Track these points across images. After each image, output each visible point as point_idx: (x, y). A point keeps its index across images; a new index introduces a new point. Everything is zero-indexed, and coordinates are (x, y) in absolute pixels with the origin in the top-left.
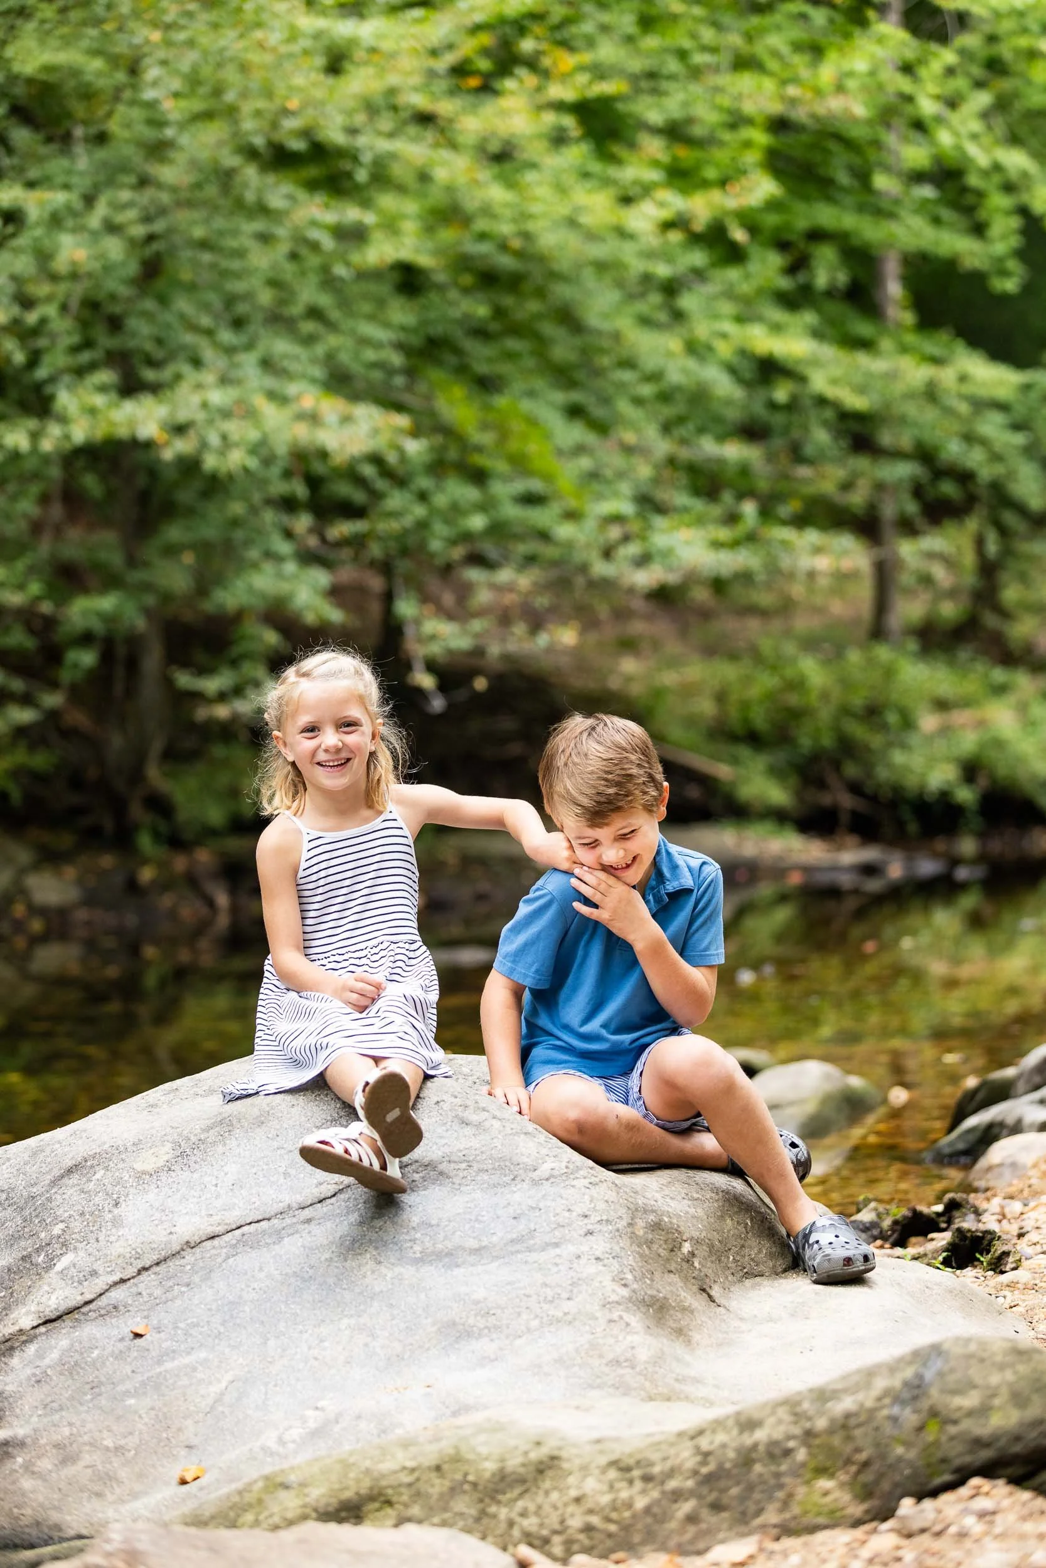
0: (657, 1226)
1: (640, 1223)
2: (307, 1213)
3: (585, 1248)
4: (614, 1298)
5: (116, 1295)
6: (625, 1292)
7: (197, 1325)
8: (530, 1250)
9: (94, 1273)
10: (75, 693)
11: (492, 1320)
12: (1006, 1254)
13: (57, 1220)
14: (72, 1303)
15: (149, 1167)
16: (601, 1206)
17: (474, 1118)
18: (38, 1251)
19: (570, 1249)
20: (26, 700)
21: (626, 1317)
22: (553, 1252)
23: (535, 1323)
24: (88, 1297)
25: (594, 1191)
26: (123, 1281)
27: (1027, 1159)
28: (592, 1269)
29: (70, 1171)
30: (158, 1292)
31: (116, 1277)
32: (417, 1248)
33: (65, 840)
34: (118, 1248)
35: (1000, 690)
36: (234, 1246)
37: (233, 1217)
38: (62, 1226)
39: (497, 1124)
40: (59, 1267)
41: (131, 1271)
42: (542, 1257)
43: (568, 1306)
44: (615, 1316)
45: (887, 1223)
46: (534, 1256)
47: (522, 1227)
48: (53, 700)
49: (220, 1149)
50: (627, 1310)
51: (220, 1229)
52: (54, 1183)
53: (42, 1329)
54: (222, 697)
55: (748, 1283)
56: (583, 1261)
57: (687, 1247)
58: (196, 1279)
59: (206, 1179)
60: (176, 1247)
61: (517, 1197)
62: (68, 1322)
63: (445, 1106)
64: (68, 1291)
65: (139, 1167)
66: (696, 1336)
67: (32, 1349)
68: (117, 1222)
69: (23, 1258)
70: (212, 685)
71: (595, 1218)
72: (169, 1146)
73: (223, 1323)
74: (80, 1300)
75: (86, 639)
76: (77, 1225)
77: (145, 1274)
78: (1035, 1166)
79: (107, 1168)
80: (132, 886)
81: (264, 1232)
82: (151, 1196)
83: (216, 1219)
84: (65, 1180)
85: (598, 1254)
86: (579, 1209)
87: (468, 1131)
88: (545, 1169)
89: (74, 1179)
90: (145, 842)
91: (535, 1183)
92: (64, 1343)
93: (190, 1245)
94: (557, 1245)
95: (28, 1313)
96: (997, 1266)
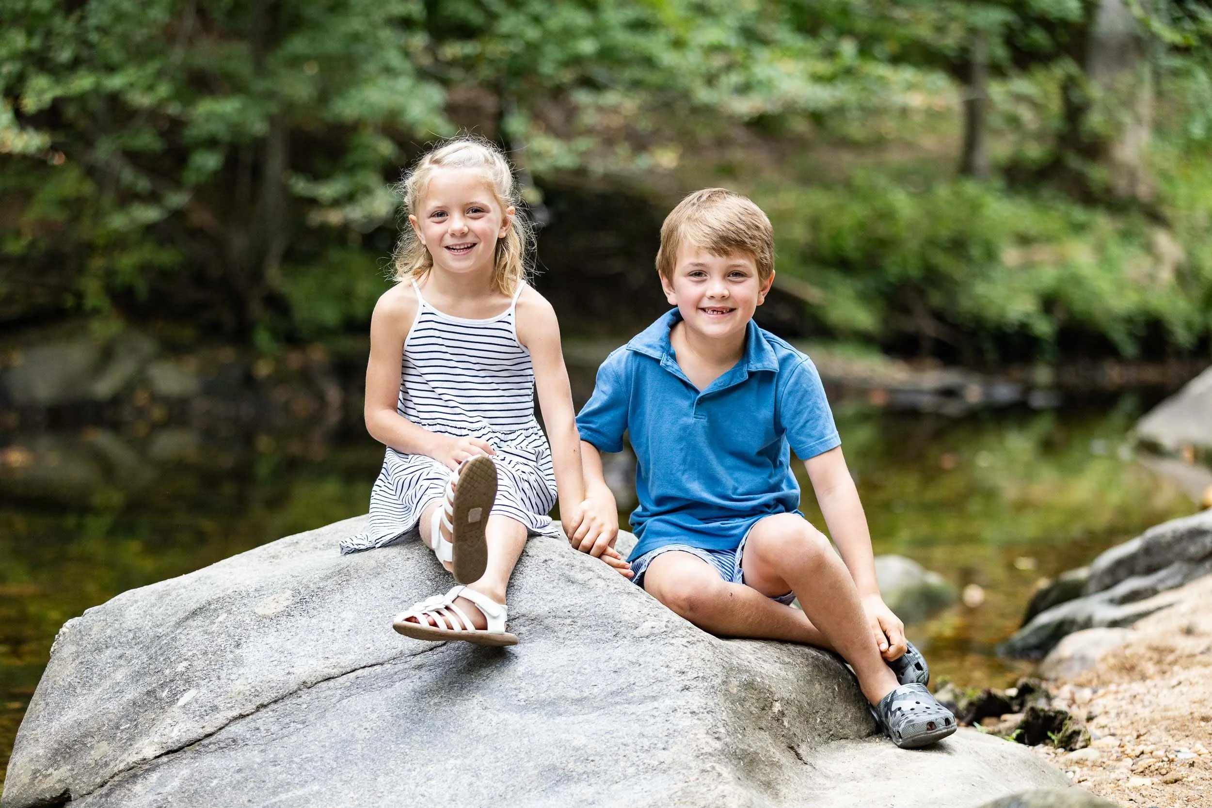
0: (749, 686)
1: (734, 682)
2: (418, 660)
3: (681, 702)
4: (707, 749)
5: (236, 729)
6: (718, 745)
7: (311, 760)
8: (629, 702)
9: (215, 708)
10: (200, 192)
11: (591, 766)
12: (1077, 733)
13: (181, 658)
14: (193, 736)
15: (269, 612)
16: (698, 663)
17: (580, 577)
18: (162, 686)
19: (666, 703)
20: (153, 198)
21: (718, 767)
22: (651, 705)
23: (631, 771)
24: (209, 730)
25: (691, 650)
26: (242, 716)
27: (1096, 653)
28: (687, 722)
29: (194, 614)
30: (275, 728)
31: (235, 713)
32: (522, 696)
33: (187, 333)
34: (239, 686)
35: (1079, 229)
36: (348, 688)
37: (348, 660)
38: (185, 664)
39: (601, 583)
40: (182, 702)
41: (250, 708)
42: (641, 709)
43: (662, 755)
44: (708, 766)
45: (962, 704)
46: (632, 708)
47: (622, 680)
48: (177, 199)
49: (338, 597)
50: (719, 761)
51: (336, 671)
52: (178, 624)
53: (165, 759)
54: (337, 203)
55: (834, 744)
56: (679, 714)
57: (777, 707)
58: (312, 717)
59: (324, 624)
60: (293, 686)
61: (619, 652)
62: (189, 753)
63: (553, 565)
64: (190, 724)
65: (260, 611)
66: (783, 790)
67: (154, 777)
68: (238, 662)
69: (148, 693)
70: (328, 190)
71: (691, 674)
72: (289, 593)
73: (336, 759)
74: (201, 732)
75: (211, 143)
76: (199, 664)
77: (263, 711)
78: (1104, 659)
79: (229, 612)
80: (249, 380)
81: (377, 676)
82: (271, 639)
83: (333, 661)
84: (190, 622)
85: (694, 708)
86: (676, 666)
87: (574, 589)
88: (645, 628)
89: (199, 621)
90: (263, 339)
91: (637, 640)
92: (185, 772)
93: (307, 686)
94: (654, 698)
95: (151, 743)
96: (1068, 744)
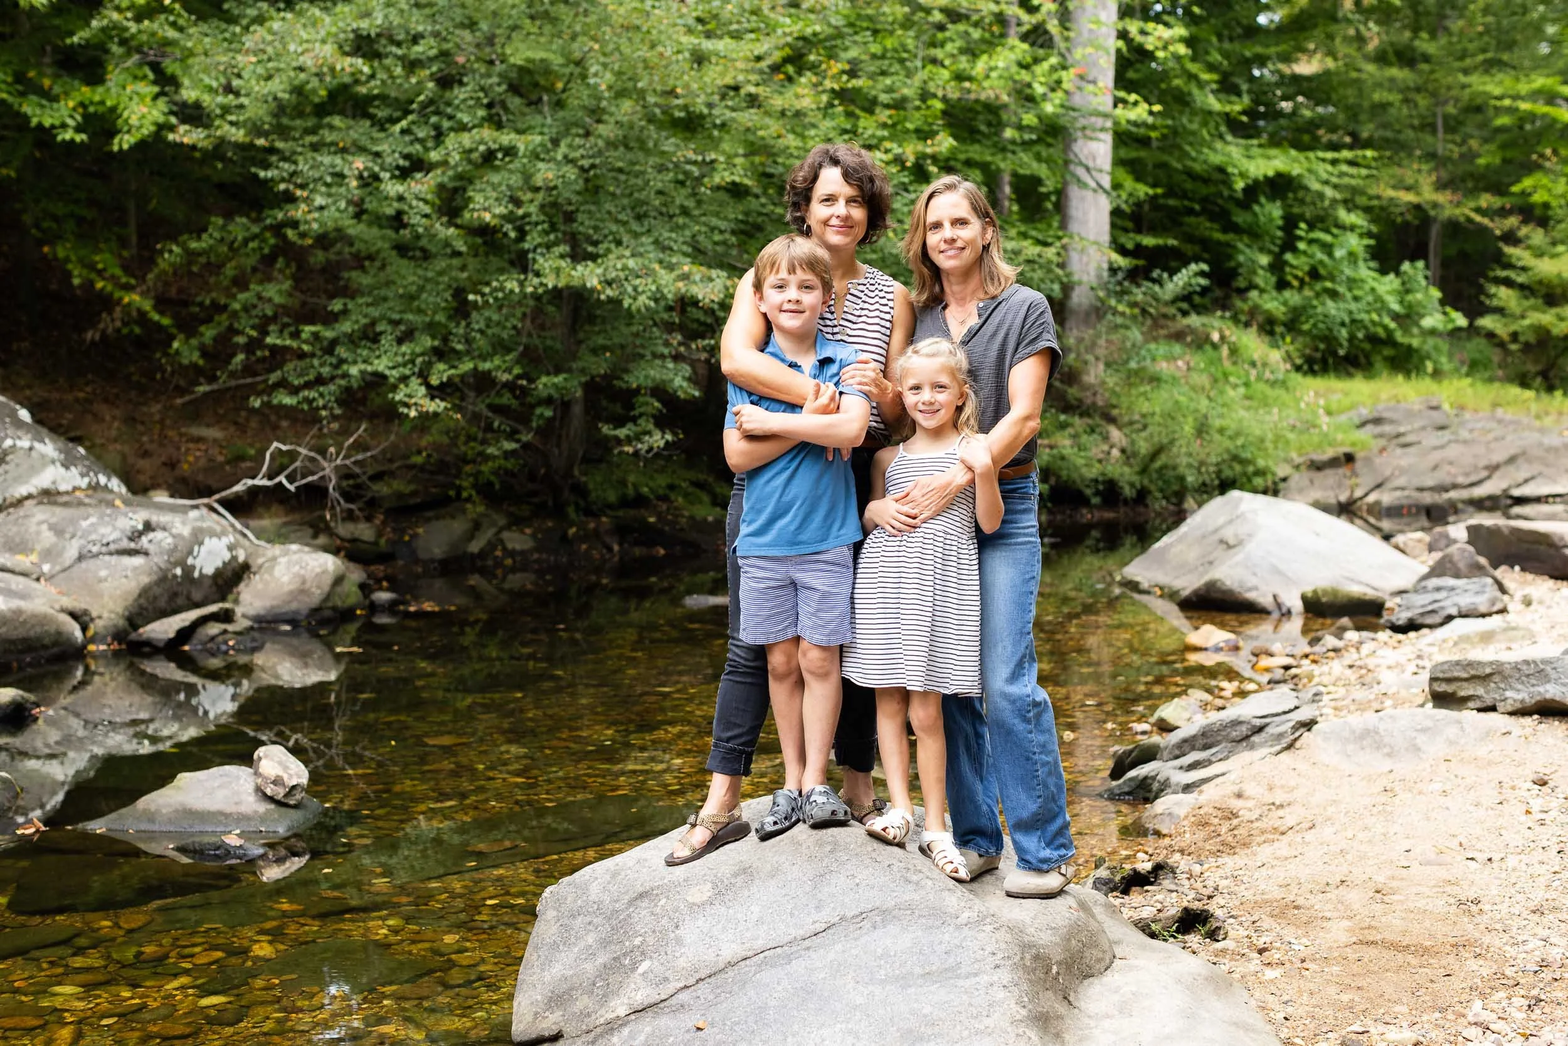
0: (1036, 957)
1: (1028, 956)
2: (807, 943)
3: (995, 978)
4: (1018, 1017)
5: (683, 997)
6: (1024, 1012)
7: (738, 1023)
8: (958, 977)
9: (666, 979)
10: (539, 431)
11: (937, 1029)
12: (1218, 928)
13: (637, 934)
14: (652, 1001)
15: (698, 900)
16: (1003, 946)
17: (915, 878)
18: (625, 955)
19: (985, 979)
20: (512, 435)
21: (1028, 1032)
22: (974, 980)
23: (966, 1033)
24: (663, 997)
25: (998, 935)
26: (686, 987)
27: (1182, 812)
28: (1001, 994)
29: (641, 896)
30: (711, 997)
31: (682, 985)
32: (883, 972)
33: (525, 511)
34: (682, 962)
36: (760, 966)
37: (759, 944)
38: (640, 939)
39: (930, 883)
40: (641, 970)
41: (692, 981)
42: (968, 983)
43: (988, 1022)
44: (1020, 1031)
45: (1118, 878)
46: (961, 983)
47: (951, 961)
48: (527, 437)
49: (746, 893)
50: (1027, 1026)
51: (750, 953)
52: (631, 902)
53: (633, 1017)
54: (629, 440)
55: (1086, 982)
56: (995, 988)
57: (1055, 969)
58: (736, 988)
59: (739, 916)
60: (722, 966)
61: (947, 937)
62: (649, 1014)
63: (895, 868)
64: (649, 991)
65: (690, 899)
66: (1067, 1037)
67: (626, 1031)
68: (679, 941)
69: (614, 959)
70: (622, 433)
71: (1000, 955)
72: (709, 885)
73: (756, 1022)
74: (658, 998)
76: (651, 940)
77: (701, 984)
78: (1186, 817)
79: (668, 898)
80: (564, 538)
81: (779, 956)
82: (700, 923)
83: (748, 945)
84: (638, 902)
85: (1005, 982)
86: (989, 949)
87: (910, 887)
88: (964, 916)
89: (645, 903)
90: (571, 511)
91: (958, 927)
92: (648, 1029)
93: (732, 965)
94: (976, 975)
95: (623, 1004)
96: (1213, 935)
